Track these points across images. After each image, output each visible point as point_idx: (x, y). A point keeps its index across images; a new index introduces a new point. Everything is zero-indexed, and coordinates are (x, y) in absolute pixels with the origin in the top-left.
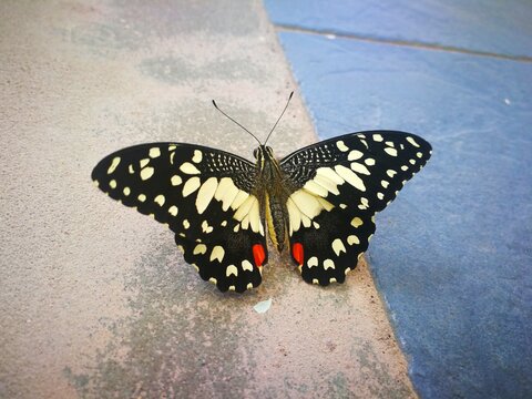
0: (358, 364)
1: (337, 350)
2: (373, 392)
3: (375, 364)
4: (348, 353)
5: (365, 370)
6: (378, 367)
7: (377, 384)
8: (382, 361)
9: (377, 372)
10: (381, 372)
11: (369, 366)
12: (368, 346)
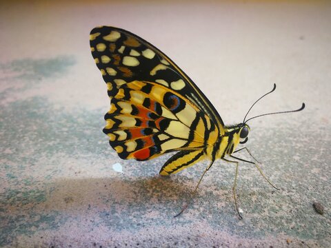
0: (45, 214)
1: (63, 202)
2: (19, 217)
3: (37, 227)
4: (57, 210)
5: (37, 218)
6: (33, 229)
7: (22, 222)
8: (36, 233)
9: (31, 226)
10: (28, 229)
11: (38, 222)
12: (55, 226)
